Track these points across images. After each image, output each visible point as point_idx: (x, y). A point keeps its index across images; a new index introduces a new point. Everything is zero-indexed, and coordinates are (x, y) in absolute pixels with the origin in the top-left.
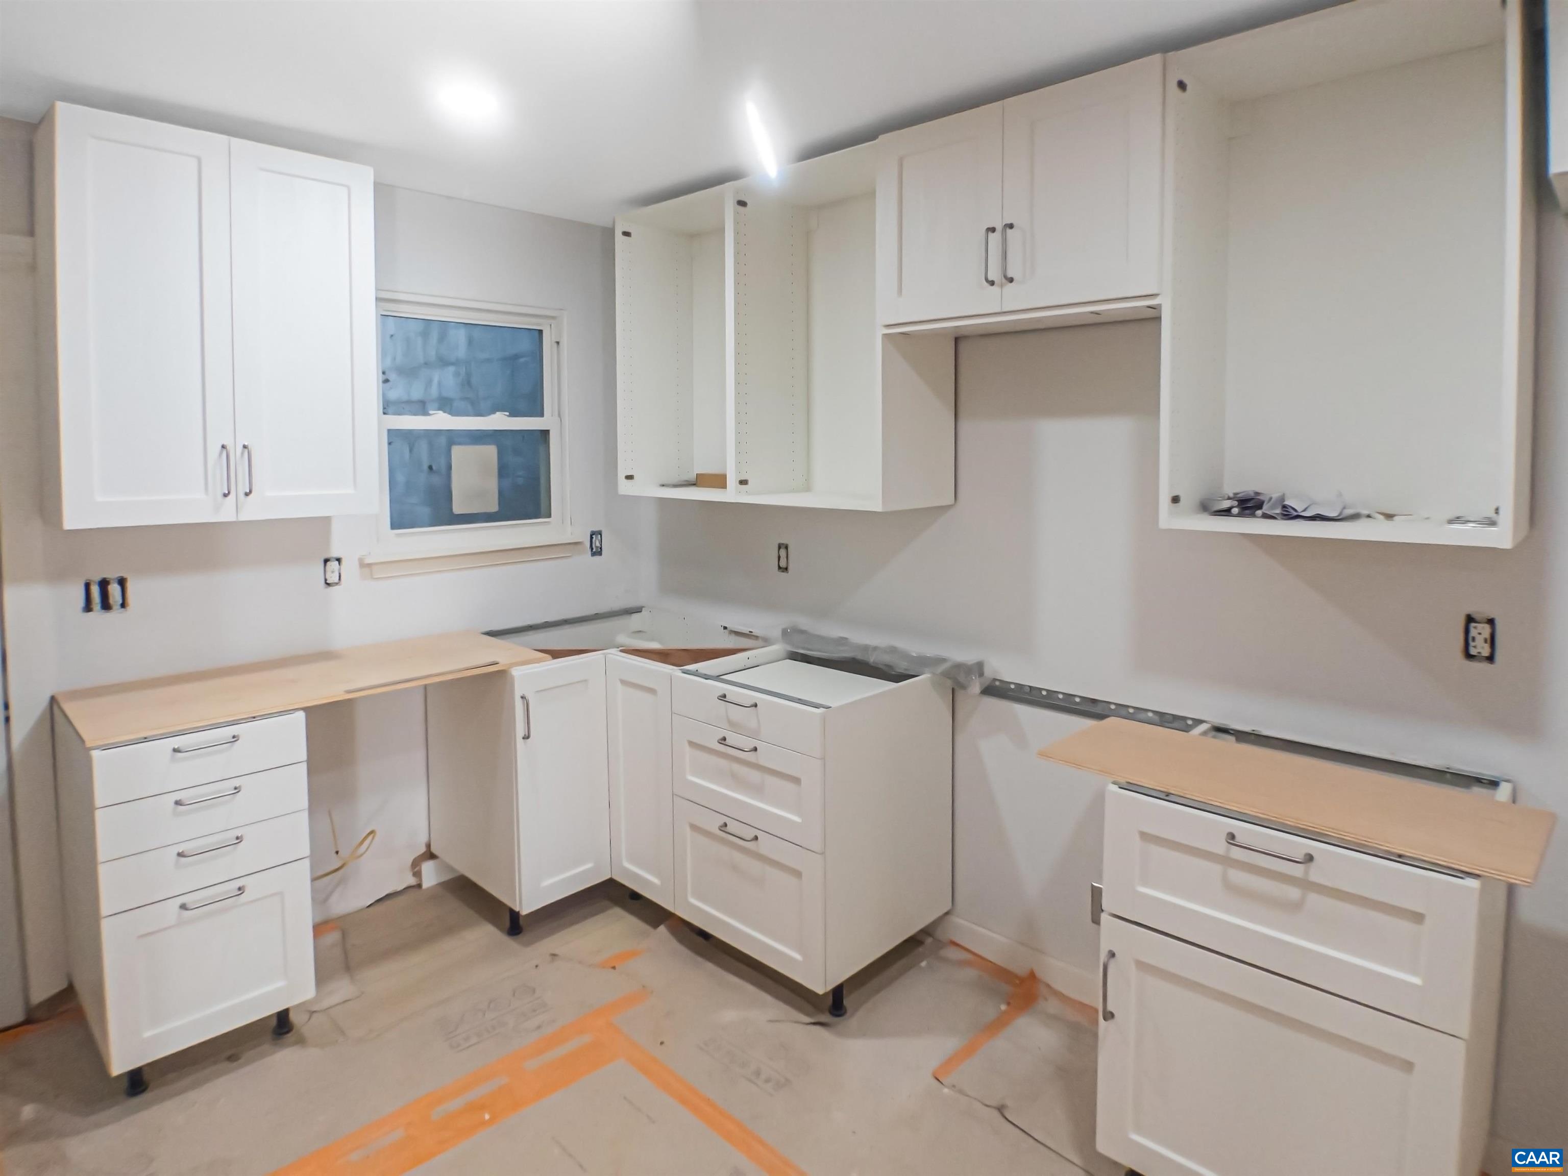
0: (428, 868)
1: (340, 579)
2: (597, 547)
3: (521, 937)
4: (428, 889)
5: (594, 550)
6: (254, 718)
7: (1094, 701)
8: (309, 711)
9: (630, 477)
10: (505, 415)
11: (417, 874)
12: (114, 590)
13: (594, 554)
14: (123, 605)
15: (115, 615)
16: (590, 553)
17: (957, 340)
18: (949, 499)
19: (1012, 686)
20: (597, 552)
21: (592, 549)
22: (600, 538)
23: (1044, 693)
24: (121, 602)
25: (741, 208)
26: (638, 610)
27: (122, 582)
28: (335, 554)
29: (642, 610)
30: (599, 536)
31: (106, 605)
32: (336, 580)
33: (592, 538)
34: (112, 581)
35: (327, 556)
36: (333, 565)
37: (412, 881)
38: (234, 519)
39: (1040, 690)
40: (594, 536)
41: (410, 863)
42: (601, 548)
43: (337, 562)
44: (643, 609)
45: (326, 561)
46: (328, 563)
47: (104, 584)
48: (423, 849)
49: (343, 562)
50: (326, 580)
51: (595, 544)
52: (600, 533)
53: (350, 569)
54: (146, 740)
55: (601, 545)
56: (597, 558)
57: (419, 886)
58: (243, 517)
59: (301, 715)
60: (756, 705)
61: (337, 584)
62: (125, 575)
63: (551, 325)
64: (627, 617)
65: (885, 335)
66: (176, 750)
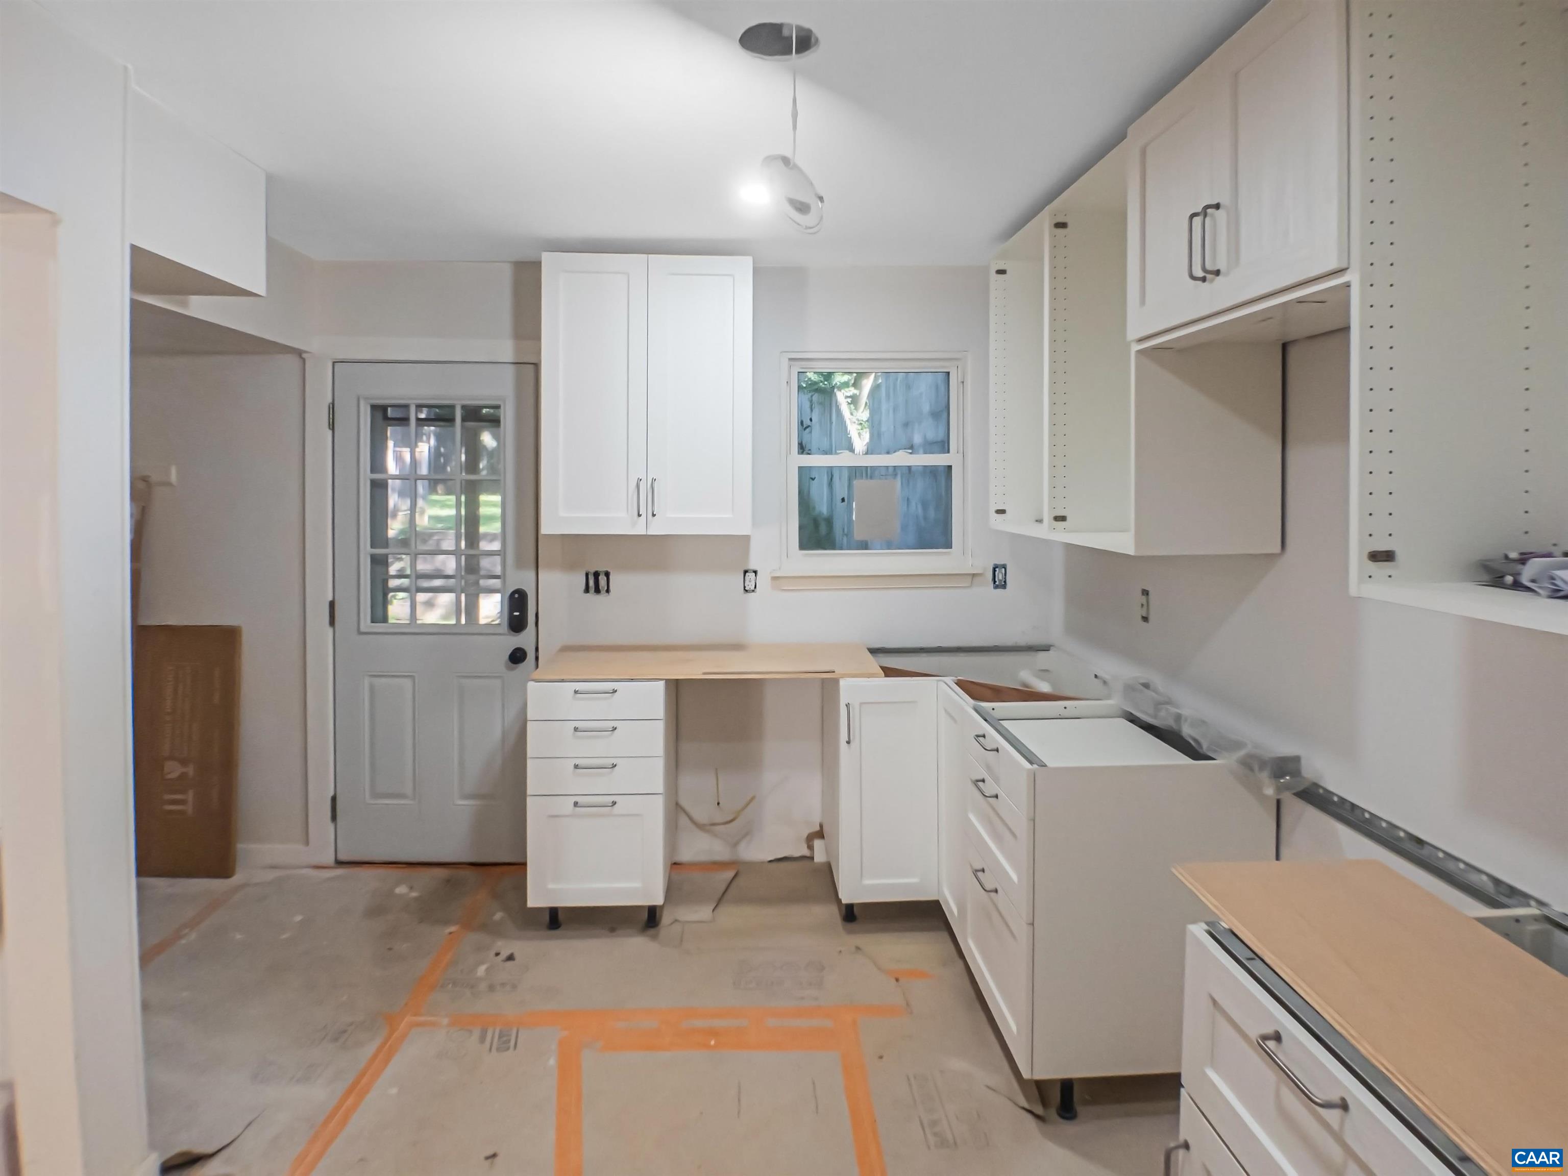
0: (818, 844)
1: (755, 587)
2: (1000, 581)
3: (851, 926)
4: (818, 863)
5: (997, 583)
6: (632, 679)
7: (1420, 842)
8: (668, 681)
9: (1001, 512)
10: (907, 452)
11: (811, 847)
12: (602, 580)
13: (996, 587)
14: (608, 591)
15: (602, 597)
16: (992, 585)
17: (1285, 347)
18: (1277, 549)
19: (1336, 799)
20: (1001, 585)
21: (995, 582)
22: (1004, 572)
23: (1367, 815)
24: (606, 588)
25: (1060, 231)
26: (1046, 648)
27: (607, 574)
28: (752, 566)
29: (1050, 648)
30: (1004, 569)
31: (597, 590)
32: (753, 588)
33: (994, 571)
34: (601, 574)
35: (746, 568)
36: (751, 575)
37: (805, 852)
38: (644, 533)
39: (1364, 810)
40: (997, 569)
41: (806, 836)
42: (1005, 582)
43: (754, 574)
44: (1052, 648)
45: (746, 572)
46: (747, 574)
47: (596, 575)
48: (817, 828)
49: (759, 573)
50: (745, 587)
51: (998, 577)
52: (1004, 567)
53: (763, 580)
54: (563, 681)
55: (1005, 578)
56: (1000, 591)
57: (812, 858)
58: (651, 532)
59: (662, 683)
60: (997, 750)
61: (753, 591)
62: (609, 571)
63: (958, 367)
64: (1033, 653)
65: (1140, 352)
66: (576, 692)
